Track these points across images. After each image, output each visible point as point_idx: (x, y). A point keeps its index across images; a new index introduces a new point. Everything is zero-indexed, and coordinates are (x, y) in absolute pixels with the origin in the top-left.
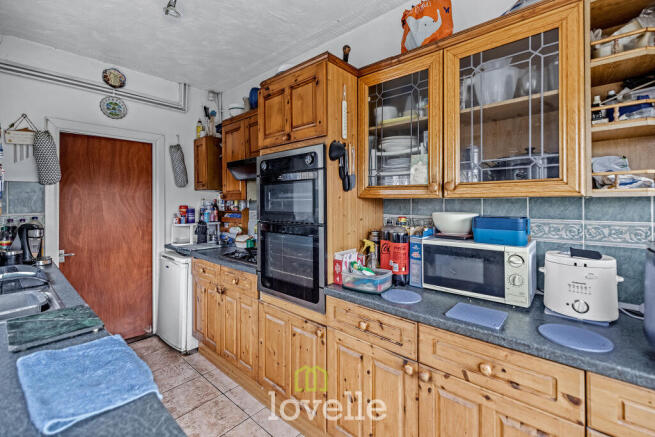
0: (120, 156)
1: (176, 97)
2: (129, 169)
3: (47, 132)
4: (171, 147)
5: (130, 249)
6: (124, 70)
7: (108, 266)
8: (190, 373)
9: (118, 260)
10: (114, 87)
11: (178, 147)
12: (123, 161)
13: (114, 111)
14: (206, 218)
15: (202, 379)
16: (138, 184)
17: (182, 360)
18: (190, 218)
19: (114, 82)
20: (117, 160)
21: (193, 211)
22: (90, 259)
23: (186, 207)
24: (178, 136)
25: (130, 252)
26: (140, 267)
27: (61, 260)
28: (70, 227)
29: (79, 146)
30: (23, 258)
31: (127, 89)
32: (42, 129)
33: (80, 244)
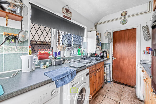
0: (127, 34)
2: (129, 37)
4: (143, 27)
5: (129, 59)
6: (127, 10)
7: (123, 63)
9: (126, 62)
11: (146, 27)
12: (128, 35)
13: (124, 22)
16: (132, 41)
17: (137, 101)
19: (124, 15)
20: (126, 35)
22: (119, 60)
25: (129, 61)
26: (132, 66)
27: (114, 59)
28: (115, 52)
29: (117, 34)
30: (102, 57)
31: (127, 15)
32: (109, 32)
33: (117, 56)
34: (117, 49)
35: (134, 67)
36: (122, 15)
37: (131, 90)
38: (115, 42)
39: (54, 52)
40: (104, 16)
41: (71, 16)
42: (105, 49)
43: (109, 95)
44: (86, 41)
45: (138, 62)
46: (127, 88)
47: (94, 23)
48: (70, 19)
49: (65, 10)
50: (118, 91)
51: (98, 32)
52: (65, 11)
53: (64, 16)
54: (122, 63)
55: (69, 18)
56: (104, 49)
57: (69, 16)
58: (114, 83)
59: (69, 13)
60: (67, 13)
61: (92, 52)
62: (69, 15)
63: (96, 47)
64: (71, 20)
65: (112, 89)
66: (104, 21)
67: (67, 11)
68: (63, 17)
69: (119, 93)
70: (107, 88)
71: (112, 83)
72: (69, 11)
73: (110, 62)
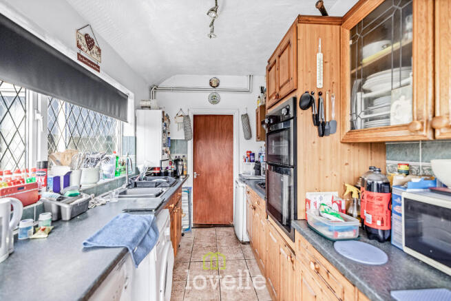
0: (218, 123)
1: (245, 86)
2: (222, 131)
3: (188, 116)
4: (242, 115)
5: (222, 174)
6: (218, 77)
7: (213, 182)
8: (240, 255)
9: (218, 180)
10: (214, 87)
11: (246, 116)
12: (220, 126)
13: (214, 100)
14: (261, 160)
15: (244, 262)
17: (239, 246)
18: (252, 159)
19: (214, 85)
20: (217, 126)
21: (253, 155)
22: (206, 178)
23: (250, 152)
24: (246, 108)
25: (222, 176)
26: (228, 186)
27: (195, 177)
28: (198, 161)
29: (201, 121)
30: (175, 174)
31: (220, 86)
32: (187, 114)
33: (202, 170)
34: (201, 154)
35: (230, 188)
36: (211, 84)
37: (227, 232)
38: (196, 137)
39: (50, 177)
40: (174, 75)
41: (98, 59)
42: (178, 155)
43: (196, 255)
44: (133, 135)
45: (236, 177)
46: (222, 231)
47: (151, 84)
48: (97, 68)
49: (83, 39)
50: (208, 242)
51: (165, 115)
52: (85, 43)
53: (82, 56)
54: (211, 184)
55: (95, 65)
56: (174, 153)
57: (93, 58)
58: (198, 230)
59: (94, 49)
60: (90, 50)
61: (152, 163)
62: (95, 56)
63: (163, 151)
64: (99, 71)
65: (198, 243)
66: (173, 85)
67: (90, 42)
68: (79, 59)
69: (211, 245)
70: (188, 245)
71: (195, 230)
72: (96, 44)
73: (189, 183)
